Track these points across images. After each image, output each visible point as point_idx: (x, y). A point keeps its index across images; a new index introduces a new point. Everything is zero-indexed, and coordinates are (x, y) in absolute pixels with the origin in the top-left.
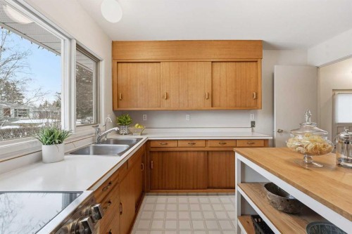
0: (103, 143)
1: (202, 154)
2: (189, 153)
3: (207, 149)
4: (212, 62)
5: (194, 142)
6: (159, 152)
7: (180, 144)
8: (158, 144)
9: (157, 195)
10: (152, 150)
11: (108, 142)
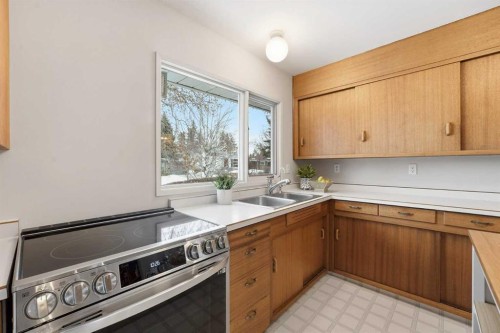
0: (274, 195)
1: (429, 236)
2: (400, 229)
3: (440, 228)
4: (462, 62)
5: (411, 212)
6: (347, 218)
7: (382, 211)
8: (347, 207)
9: (345, 280)
10: (338, 214)
11: (282, 195)
